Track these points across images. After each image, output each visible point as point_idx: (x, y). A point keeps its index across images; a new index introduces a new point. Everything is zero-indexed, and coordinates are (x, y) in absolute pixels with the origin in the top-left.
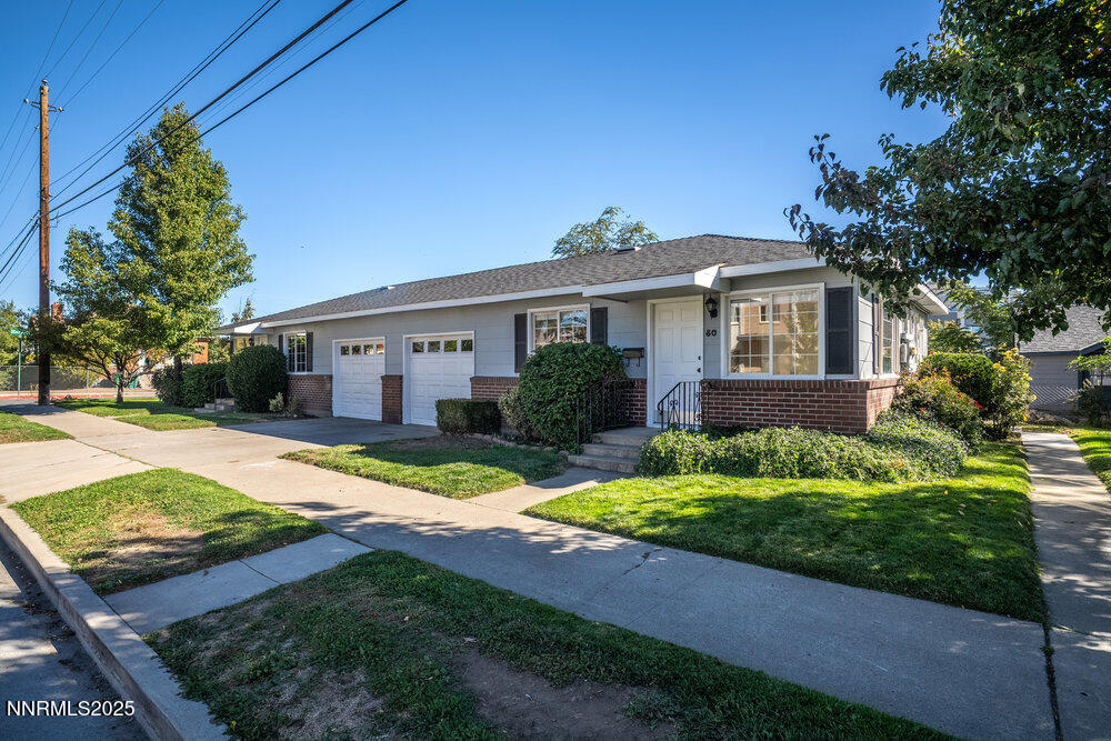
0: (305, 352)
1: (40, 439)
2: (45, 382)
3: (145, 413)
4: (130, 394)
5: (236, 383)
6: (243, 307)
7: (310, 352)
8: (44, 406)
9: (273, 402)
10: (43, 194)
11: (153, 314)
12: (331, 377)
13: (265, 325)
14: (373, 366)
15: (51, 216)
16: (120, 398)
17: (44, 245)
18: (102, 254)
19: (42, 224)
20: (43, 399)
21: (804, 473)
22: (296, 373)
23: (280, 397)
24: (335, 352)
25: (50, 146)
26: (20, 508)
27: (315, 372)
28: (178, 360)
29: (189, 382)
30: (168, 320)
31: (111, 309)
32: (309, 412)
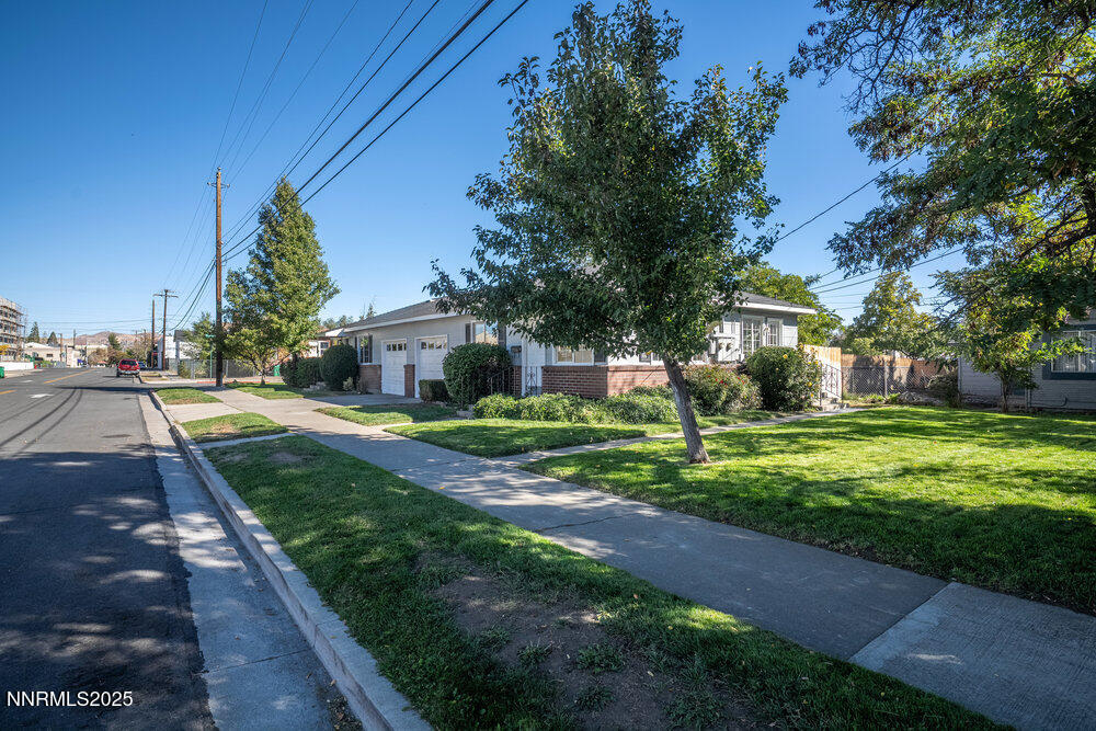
0: (368, 350)
1: (206, 402)
2: (219, 373)
3: (272, 390)
4: (269, 380)
5: (325, 371)
6: (367, 311)
7: (371, 349)
8: (219, 386)
9: (345, 383)
10: (218, 244)
11: (275, 326)
12: (381, 366)
13: (346, 330)
14: (401, 358)
15: (223, 259)
16: (263, 382)
17: (218, 279)
18: (245, 286)
19: (218, 264)
20: (219, 382)
21: (546, 418)
22: (364, 364)
23: (350, 380)
24: (383, 349)
25: (223, 210)
26: (183, 425)
27: (373, 363)
28: (295, 356)
29: (301, 371)
30: (284, 329)
31: (254, 322)
32: (370, 391)
